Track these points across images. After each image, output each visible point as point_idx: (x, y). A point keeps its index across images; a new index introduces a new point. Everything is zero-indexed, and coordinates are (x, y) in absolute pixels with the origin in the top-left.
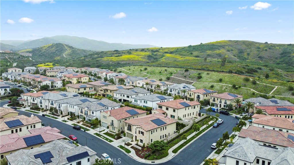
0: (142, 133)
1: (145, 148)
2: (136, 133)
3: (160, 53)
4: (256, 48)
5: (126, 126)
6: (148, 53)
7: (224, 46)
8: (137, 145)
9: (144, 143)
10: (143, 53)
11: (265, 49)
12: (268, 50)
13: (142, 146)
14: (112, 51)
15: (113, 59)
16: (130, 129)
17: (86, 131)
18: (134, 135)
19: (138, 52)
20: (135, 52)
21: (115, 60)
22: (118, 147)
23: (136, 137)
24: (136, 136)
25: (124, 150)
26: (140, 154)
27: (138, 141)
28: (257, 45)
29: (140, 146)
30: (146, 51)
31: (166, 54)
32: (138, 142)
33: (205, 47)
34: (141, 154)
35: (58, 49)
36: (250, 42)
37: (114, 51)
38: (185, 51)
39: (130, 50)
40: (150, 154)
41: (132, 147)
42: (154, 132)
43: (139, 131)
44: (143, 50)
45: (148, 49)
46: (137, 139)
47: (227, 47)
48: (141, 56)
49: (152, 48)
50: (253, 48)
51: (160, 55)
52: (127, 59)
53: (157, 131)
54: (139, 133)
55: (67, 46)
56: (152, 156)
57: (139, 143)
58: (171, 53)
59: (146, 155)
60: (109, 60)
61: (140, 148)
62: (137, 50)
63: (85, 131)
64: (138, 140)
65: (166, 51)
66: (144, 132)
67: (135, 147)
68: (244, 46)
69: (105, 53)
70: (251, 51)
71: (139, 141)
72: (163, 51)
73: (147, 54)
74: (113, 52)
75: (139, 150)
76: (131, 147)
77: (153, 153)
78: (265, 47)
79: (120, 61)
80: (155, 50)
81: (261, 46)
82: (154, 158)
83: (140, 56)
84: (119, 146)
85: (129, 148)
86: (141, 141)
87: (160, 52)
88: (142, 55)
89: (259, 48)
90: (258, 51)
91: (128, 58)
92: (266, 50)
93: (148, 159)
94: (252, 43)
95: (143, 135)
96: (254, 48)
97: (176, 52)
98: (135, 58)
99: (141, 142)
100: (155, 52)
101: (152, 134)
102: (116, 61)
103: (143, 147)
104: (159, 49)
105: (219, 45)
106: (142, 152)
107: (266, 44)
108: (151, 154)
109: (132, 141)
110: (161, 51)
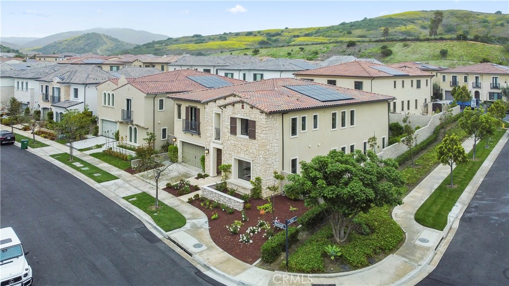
0: (248, 128)
1: (266, 201)
2: (218, 137)
3: (285, 38)
4: (480, 22)
5: (179, 117)
6: (260, 38)
7: (414, 20)
8: (222, 188)
9: (258, 179)
10: (251, 39)
11: (499, 23)
12: (505, 24)
13: (248, 193)
14: (188, 37)
15: (189, 47)
16: (193, 125)
17: (30, 149)
18: (212, 145)
19: (239, 37)
20: (235, 38)
21: (194, 48)
22: (127, 198)
23: (219, 152)
24: (220, 147)
25: (150, 213)
26: (235, 233)
27: (227, 169)
28: (479, 17)
29: (234, 194)
30: (255, 36)
31: (297, 38)
32: (227, 177)
33: (376, 23)
34: (243, 231)
35: (89, 42)
36: (465, 12)
37: (193, 37)
38: (335, 31)
39: (225, 34)
40: (297, 232)
41: (197, 202)
42: (304, 128)
43: (233, 120)
44: (249, 34)
45: (259, 32)
46: (224, 163)
47: (420, 21)
48: (246, 43)
49: (268, 30)
50: (474, 22)
51: (284, 41)
52: (218, 47)
53: (315, 126)
54: (233, 131)
55: (107, 37)
56: (308, 248)
57: (234, 180)
58: (307, 35)
59: (273, 241)
60: (182, 49)
61: (237, 204)
62: (237, 34)
63: (24, 147)
64: (229, 167)
65: (296, 33)
66: (254, 122)
67: (210, 197)
68: (455, 19)
69: (174, 41)
70: (470, 28)
71: (234, 169)
72: (290, 34)
73: (258, 39)
74: (190, 39)
75: (233, 213)
76: (191, 202)
77: (314, 223)
78: (498, 20)
79: (203, 50)
80: (275, 32)
81: (488, 19)
82: (325, 255)
83: (244, 43)
84: (132, 197)
85: (180, 204)
86: (245, 169)
87: (285, 36)
88: (249, 41)
89: (485, 22)
90: (485, 27)
91: (220, 45)
92: (502, 25)
93: (287, 268)
94: (469, 14)
95: (253, 136)
96: (476, 22)
97: (316, 33)
98: (233, 44)
99: (241, 176)
100: (274, 36)
101: (294, 132)
102: (194, 50)
103: (253, 200)
104: (282, 31)
105: (402, 18)
106: (246, 224)
107: (499, 16)
108: (302, 236)
109: (200, 176)
110: (287, 34)
